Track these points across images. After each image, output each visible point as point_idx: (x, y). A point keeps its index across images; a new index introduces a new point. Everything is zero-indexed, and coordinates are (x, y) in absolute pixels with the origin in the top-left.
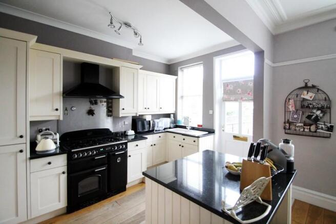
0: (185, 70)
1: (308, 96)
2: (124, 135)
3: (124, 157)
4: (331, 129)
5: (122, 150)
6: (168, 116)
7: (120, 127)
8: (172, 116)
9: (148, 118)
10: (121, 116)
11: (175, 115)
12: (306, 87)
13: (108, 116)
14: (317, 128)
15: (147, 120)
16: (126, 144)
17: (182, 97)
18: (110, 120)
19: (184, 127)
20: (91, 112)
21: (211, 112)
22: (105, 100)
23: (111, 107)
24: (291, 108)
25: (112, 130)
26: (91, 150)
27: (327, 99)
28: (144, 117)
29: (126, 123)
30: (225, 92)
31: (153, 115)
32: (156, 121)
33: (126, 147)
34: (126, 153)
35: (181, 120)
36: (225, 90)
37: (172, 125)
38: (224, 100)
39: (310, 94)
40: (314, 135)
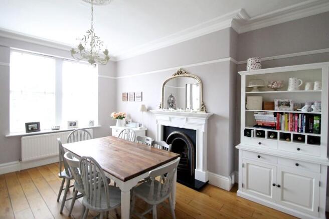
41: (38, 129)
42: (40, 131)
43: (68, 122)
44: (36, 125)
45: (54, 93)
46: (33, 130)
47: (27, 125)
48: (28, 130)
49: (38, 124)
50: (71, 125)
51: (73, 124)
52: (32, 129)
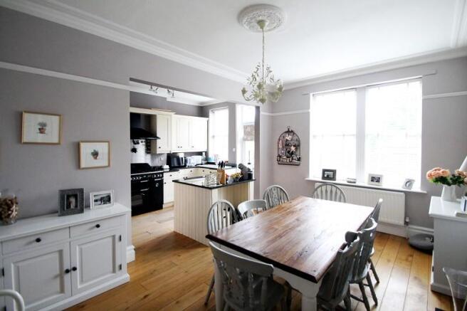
0: (216, 112)
1: (289, 138)
2: (161, 168)
3: (161, 183)
4: (299, 159)
5: (159, 178)
6: (200, 154)
7: (157, 163)
8: (204, 153)
9: (181, 155)
10: (158, 153)
11: (206, 153)
12: (289, 132)
13: (148, 153)
14: (292, 159)
15: (180, 157)
16: (162, 173)
17: (213, 137)
18: (149, 156)
19: (214, 164)
20: (134, 150)
21: (234, 150)
22: (144, 140)
23: (150, 146)
24: (280, 147)
25: (150, 164)
26: (138, 176)
27: (298, 141)
28: (178, 155)
29: (162, 159)
30: (245, 133)
31: (185, 153)
32: (188, 158)
33: (163, 176)
34: (162, 180)
35: (212, 158)
36: (245, 131)
37: (204, 162)
38: (245, 140)
39: (290, 137)
40: (291, 164)
41: (334, 178)
42: (335, 180)
43: (370, 175)
44: (332, 173)
45: (354, 135)
46: (328, 178)
47: (324, 171)
48: (324, 178)
49: (334, 172)
50: (372, 181)
51: (376, 179)
52: (328, 176)
